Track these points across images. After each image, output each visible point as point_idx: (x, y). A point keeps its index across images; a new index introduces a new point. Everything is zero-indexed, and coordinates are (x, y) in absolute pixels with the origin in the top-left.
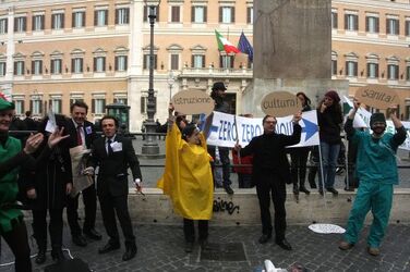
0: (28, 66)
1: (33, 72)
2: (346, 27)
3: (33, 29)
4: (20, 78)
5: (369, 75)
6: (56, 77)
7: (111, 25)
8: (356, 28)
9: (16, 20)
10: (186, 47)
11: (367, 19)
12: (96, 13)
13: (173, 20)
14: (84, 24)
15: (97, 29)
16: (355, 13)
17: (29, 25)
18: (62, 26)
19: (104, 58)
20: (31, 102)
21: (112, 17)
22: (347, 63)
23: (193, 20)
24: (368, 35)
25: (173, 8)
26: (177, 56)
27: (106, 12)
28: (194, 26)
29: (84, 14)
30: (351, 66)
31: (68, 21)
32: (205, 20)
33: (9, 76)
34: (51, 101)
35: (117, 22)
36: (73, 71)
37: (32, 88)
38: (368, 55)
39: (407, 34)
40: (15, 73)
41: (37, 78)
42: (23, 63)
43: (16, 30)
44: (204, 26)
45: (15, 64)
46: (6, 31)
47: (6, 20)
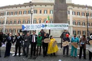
0: (9, 22)
1: (10, 24)
2: (77, 15)
3: (11, 15)
4: (7, 25)
5: (83, 25)
6: (15, 25)
7: (27, 14)
8: (80, 15)
9: (7, 13)
10: (43, 19)
11: (82, 13)
12: (24, 12)
13: (40, 13)
14: (21, 14)
15: (24, 15)
16: (79, 12)
17: (10, 14)
18: (17, 14)
19: (25, 21)
20: (9, 30)
21: (27, 12)
22: (78, 22)
23: (44, 13)
24: (82, 16)
25: (40, 11)
26: (41, 21)
27: (26, 11)
28: (44, 14)
29: (21, 12)
30: (79, 23)
31: (18, 13)
32: (47, 13)
33: (5, 24)
34: (13, 30)
35: (28, 13)
36: (18, 23)
37: (10, 27)
38: (82, 21)
39: (91, 16)
40: (6, 24)
41: (11, 25)
42: (8, 22)
43: (7, 15)
44: (47, 14)
45: (7, 22)
46: (5, 15)
47: (5, 13)
